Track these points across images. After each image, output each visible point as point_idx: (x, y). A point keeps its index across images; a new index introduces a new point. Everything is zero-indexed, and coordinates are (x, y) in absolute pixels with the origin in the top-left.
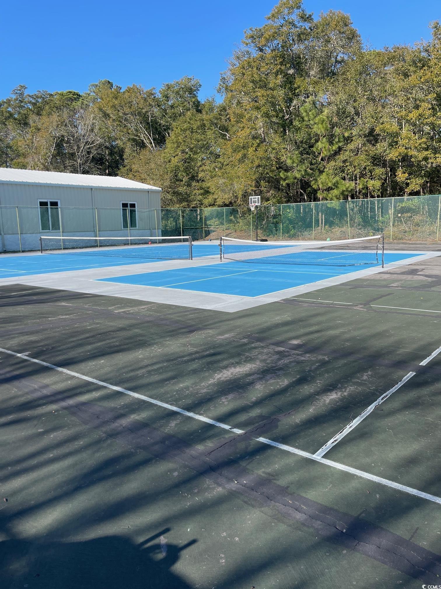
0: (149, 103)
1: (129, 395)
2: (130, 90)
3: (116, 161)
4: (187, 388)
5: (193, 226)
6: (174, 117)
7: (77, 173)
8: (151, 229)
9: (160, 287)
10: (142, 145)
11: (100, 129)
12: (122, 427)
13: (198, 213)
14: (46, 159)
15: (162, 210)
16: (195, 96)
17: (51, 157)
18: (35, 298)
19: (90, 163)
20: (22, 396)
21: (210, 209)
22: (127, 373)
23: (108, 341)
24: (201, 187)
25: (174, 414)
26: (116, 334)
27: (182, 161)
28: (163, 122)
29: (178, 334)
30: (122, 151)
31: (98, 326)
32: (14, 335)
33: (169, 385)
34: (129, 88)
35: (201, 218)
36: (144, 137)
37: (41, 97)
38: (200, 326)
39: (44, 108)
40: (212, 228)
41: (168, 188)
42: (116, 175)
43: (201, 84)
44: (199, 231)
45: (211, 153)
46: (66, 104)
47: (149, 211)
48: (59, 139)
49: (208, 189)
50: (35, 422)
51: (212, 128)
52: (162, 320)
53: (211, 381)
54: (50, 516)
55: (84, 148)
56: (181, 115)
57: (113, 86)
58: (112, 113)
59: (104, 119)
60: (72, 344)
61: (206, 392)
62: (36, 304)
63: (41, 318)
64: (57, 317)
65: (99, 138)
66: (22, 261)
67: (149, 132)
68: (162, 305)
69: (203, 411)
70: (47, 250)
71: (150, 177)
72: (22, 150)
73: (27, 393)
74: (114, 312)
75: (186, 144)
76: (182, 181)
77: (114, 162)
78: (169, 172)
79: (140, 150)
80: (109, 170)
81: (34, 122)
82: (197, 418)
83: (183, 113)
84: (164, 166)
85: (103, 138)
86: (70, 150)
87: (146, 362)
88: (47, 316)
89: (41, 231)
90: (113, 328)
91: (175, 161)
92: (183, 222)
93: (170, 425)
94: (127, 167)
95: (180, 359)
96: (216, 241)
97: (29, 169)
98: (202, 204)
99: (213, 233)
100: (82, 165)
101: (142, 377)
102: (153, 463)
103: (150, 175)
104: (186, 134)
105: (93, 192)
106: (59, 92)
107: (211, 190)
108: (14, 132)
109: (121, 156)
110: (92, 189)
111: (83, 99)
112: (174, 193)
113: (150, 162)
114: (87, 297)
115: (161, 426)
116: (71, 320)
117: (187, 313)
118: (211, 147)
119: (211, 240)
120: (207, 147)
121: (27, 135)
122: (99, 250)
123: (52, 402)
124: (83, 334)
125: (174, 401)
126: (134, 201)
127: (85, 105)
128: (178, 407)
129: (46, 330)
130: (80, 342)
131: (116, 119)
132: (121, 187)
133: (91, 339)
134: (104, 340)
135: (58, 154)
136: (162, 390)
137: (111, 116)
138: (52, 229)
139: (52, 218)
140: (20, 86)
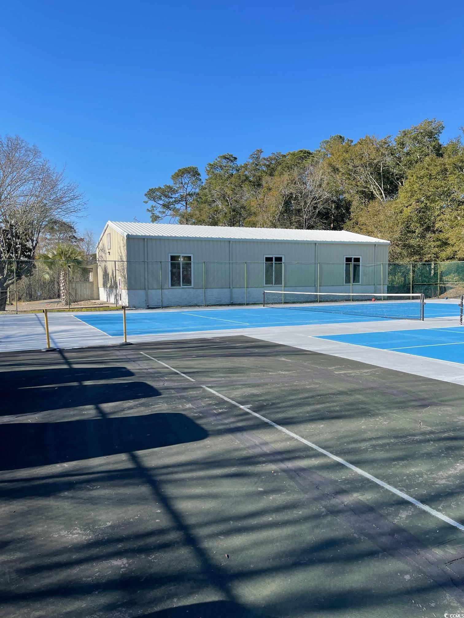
0: (382, 153)
1: (350, 469)
2: (362, 142)
3: (342, 214)
4: (421, 474)
5: (425, 281)
6: (410, 164)
7: (302, 229)
8: (376, 284)
9: (385, 350)
10: (371, 197)
11: (328, 184)
12: (343, 505)
13: (432, 267)
14: (274, 217)
15: (389, 265)
16: (436, 139)
17: (279, 214)
18: (256, 350)
19: (315, 218)
20: (244, 449)
21: (447, 262)
22: (348, 443)
23: (328, 405)
24: (437, 239)
25: (403, 503)
26: (336, 398)
27: (416, 211)
28: (396, 171)
29: (408, 407)
30: (349, 204)
31: (318, 386)
32: (238, 386)
33: (398, 466)
34: (362, 140)
35: (436, 274)
36: (374, 188)
37: (275, 158)
38: (435, 400)
39: (276, 168)
40: (449, 285)
41: (397, 240)
42: (341, 229)
43: (444, 126)
44: (432, 287)
45: (453, 200)
46: (297, 162)
47: (375, 265)
48: (288, 196)
49: (447, 240)
50: (256, 479)
51: (455, 172)
52: (387, 388)
53: (452, 472)
54: (269, 586)
55: (310, 204)
56: (417, 161)
57: (345, 140)
58: (342, 167)
59: (332, 174)
60: (291, 403)
61: (445, 484)
62: (257, 357)
63: (261, 371)
64: (277, 372)
65: (326, 193)
66: (246, 314)
67: (379, 183)
68: (387, 371)
69: (442, 507)
70: (268, 304)
71: (378, 230)
72: (253, 210)
73: (249, 448)
74: (334, 373)
75: (422, 192)
76: (415, 232)
77: (340, 216)
78: (400, 223)
79: (369, 201)
80: (334, 224)
81: (267, 183)
82: (433, 514)
83: (420, 159)
84: (394, 217)
85: (330, 192)
86: (297, 206)
87: (369, 435)
88: (268, 370)
89: (265, 285)
90: (333, 391)
91: (407, 211)
92: (413, 277)
93: (400, 515)
94: (354, 221)
95: (410, 437)
96: (453, 299)
97: (259, 227)
98: (438, 258)
99: (451, 291)
100: (308, 220)
101: (366, 450)
102: (380, 557)
103: (378, 227)
104: (423, 182)
105: (316, 247)
106: (291, 152)
107: (450, 242)
108: (249, 193)
109: (348, 209)
110: (316, 244)
111: (313, 157)
112: (405, 245)
113: (379, 214)
114: (306, 354)
115: (389, 514)
116: (291, 376)
117: (418, 383)
118: (453, 193)
119: (447, 298)
120: (448, 193)
121: (259, 195)
122: (319, 305)
123: (272, 462)
124: (302, 393)
125: (404, 487)
126: (359, 255)
127: (315, 162)
128: (409, 496)
129: (266, 384)
130: (299, 401)
131: (345, 173)
132: (345, 240)
133: (310, 399)
134: (324, 403)
135: (286, 211)
136: (390, 471)
137: (341, 170)
138: (275, 284)
139: (275, 273)
140: (257, 150)
